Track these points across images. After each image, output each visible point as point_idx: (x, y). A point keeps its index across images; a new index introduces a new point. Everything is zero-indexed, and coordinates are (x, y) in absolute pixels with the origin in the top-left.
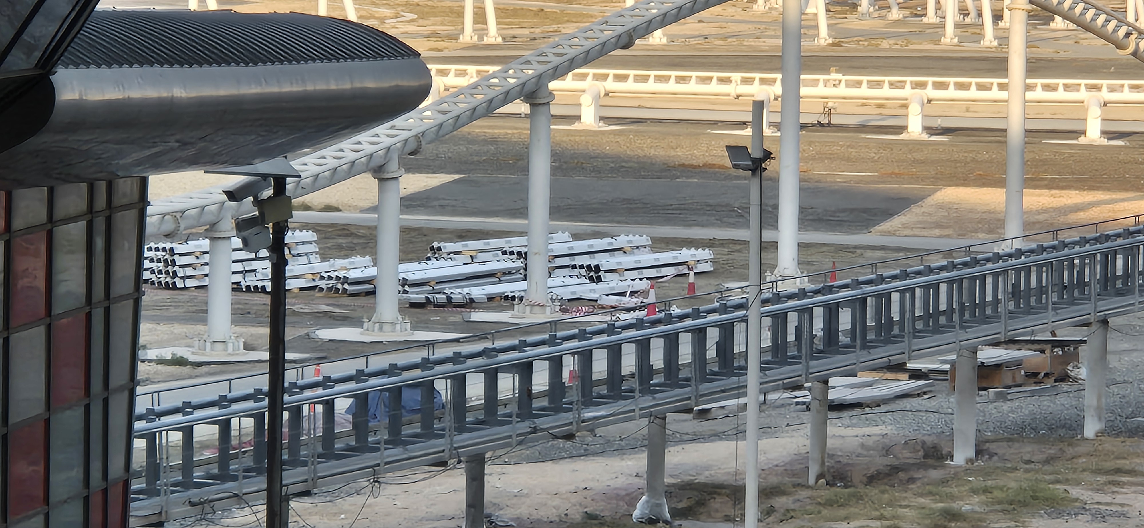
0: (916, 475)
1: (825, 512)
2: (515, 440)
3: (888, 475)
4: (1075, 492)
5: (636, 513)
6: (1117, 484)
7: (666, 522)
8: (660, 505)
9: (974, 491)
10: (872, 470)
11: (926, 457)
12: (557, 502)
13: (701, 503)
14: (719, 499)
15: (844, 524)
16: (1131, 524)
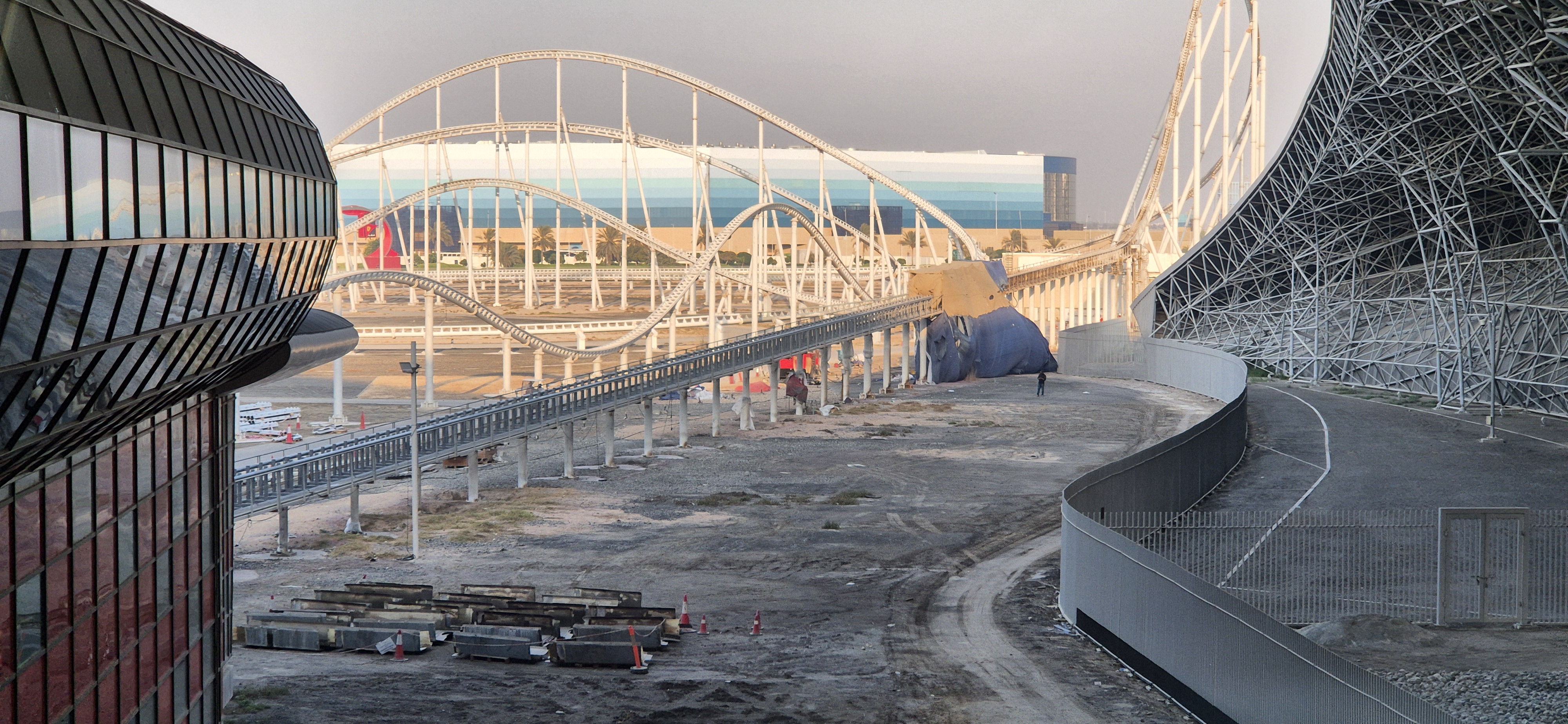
0: (459, 507)
1: (431, 526)
3: (446, 508)
4: (536, 513)
5: (346, 530)
6: (551, 509)
7: (361, 533)
8: (357, 525)
9: (491, 514)
10: (438, 506)
11: (454, 499)
12: (306, 525)
13: (371, 524)
14: (379, 521)
15: (442, 531)
16: (568, 526)
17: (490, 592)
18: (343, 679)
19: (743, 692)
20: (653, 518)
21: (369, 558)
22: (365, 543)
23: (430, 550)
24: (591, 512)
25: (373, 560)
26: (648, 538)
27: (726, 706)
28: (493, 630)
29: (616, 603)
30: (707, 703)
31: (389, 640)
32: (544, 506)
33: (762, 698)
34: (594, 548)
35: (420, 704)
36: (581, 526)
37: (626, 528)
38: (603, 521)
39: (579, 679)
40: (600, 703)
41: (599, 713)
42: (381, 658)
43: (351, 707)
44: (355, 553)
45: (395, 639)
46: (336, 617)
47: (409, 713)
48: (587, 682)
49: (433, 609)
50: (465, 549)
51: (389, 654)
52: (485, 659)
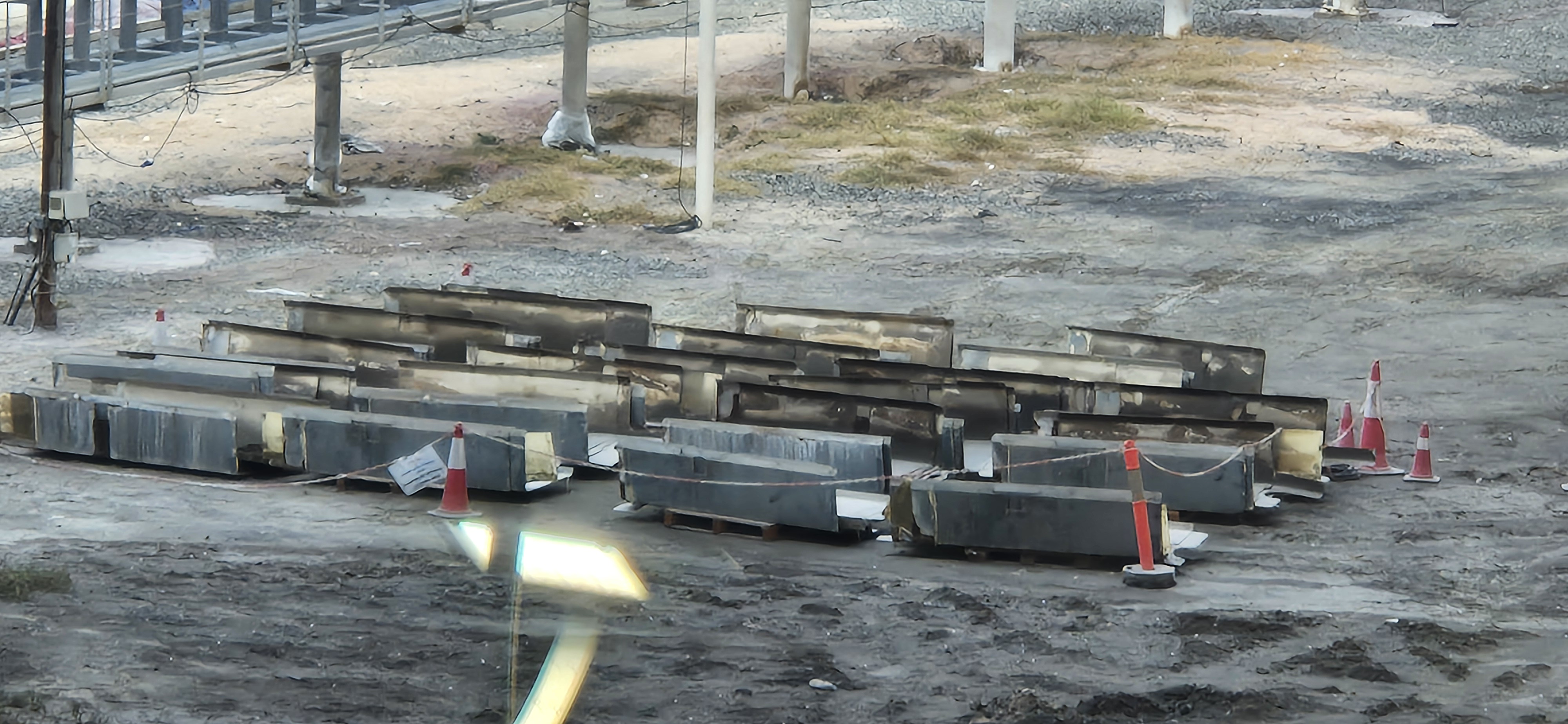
0: (932, 86)
1: (807, 135)
2: (383, 34)
3: (894, 85)
4: (1151, 111)
5: (548, 136)
6: (1210, 100)
7: (590, 148)
8: (579, 124)
9: (1013, 108)
10: (872, 79)
11: (946, 60)
12: (439, 119)
13: (637, 122)
14: (661, 117)
15: (833, 152)
16: (1228, 156)
17: (820, 329)
18: (255, 559)
19: (1415, 652)
20: (1513, 140)
21: (565, 219)
22: (579, 177)
23: (761, 205)
24: (1327, 116)
25: (571, 228)
26: (1453, 197)
27: (1334, 690)
28: (749, 439)
29: (1174, 378)
30: (1284, 678)
31: (429, 452)
32: (1191, 93)
33: (1459, 673)
34: (1265, 221)
35: (431, 638)
36: (1271, 153)
37: (1408, 165)
38: (1349, 143)
39: (946, 594)
40: (965, 663)
41: (939, 691)
42: (407, 505)
43: (222, 635)
44: (533, 204)
45: (444, 451)
46: (312, 381)
47: (381, 661)
48: (964, 603)
49: (609, 371)
50: (872, 208)
51: (430, 494)
52: (706, 523)
